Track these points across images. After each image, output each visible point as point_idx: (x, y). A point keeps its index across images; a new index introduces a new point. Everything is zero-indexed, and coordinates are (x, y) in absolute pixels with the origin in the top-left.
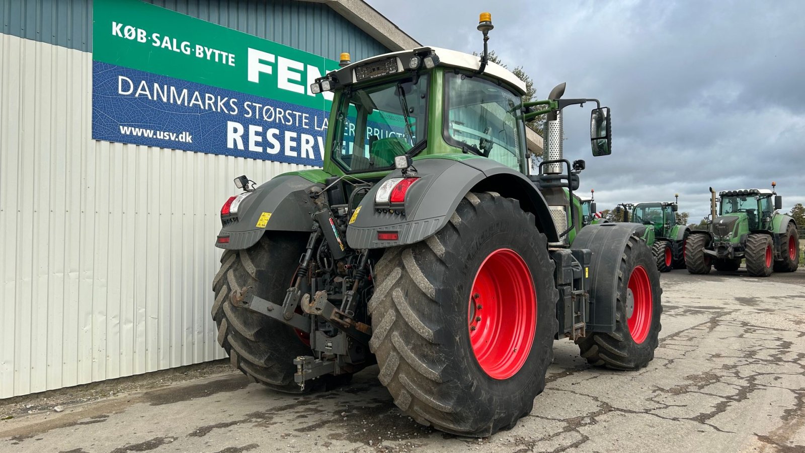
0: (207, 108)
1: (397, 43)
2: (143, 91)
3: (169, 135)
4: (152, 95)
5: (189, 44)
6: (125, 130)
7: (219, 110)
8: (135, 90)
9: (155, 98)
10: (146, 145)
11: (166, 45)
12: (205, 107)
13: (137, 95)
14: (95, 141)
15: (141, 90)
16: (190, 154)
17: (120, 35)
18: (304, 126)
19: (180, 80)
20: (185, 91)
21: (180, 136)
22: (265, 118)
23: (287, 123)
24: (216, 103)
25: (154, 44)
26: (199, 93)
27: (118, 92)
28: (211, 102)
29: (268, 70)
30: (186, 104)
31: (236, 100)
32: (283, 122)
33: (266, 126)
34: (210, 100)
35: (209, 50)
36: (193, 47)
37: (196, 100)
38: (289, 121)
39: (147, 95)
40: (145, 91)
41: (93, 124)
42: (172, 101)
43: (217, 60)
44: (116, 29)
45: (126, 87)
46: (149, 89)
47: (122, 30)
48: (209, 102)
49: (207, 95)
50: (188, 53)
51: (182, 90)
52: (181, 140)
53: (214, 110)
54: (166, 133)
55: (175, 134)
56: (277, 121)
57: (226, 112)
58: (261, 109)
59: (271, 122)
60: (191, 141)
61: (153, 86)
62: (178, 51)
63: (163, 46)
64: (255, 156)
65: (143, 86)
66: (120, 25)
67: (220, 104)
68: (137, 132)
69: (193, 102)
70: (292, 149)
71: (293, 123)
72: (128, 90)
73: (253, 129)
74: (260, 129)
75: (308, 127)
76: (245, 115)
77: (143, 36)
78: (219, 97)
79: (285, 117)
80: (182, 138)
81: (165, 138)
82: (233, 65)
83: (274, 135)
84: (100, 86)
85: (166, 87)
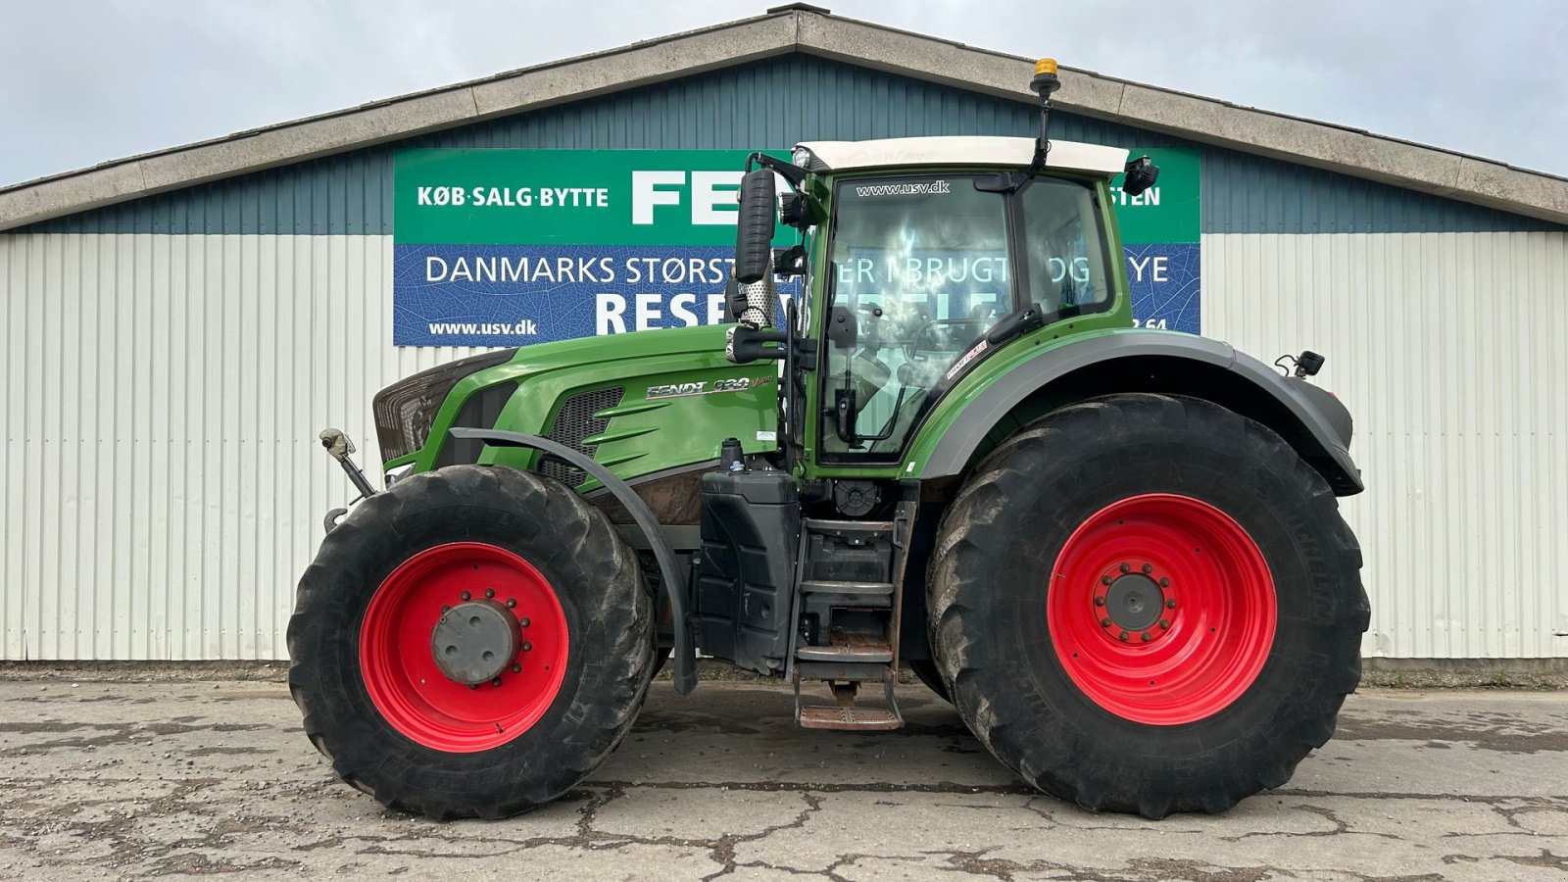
0: (560, 280)
2: (460, 272)
3: (500, 328)
4: (474, 275)
5: (528, 190)
6: (436, 329)
7: (581, 280)
8: (450, 272)
9: (478, 278)
10: (465, 345)
11: (494, 200)
12: (556, 279)
13: (452, 279)
14: (397, 348)
15: (458, 271)
17: (429, 202)
19: (515, 246)
20: (524, 261)
21: (518, 326)
22: (667, 279)
23: (711, 281)
24: (575, 271)
25: (475, 203)
26: (547, 260)
27: (426, 280)
28: (567, 270)
29: (672, 198)
30: (526, 279)
31: (611, 260)
32: (704, 281)
33: (669, 293)
34: (564, 267)
35: (562, 191)
36: (535, 193)
37: (543, 270)
38: (715, 277)
39: (466, 276)
40: (464, 271)
41: (395, 326)
42: (503, 279)
43: (576, 203)
44: (423, 195)
45: (437, 270)
46: (469, 267)
47: (431, 196)
48: (564, 269)
49: (560, 260)
50: (529, 203)
51: (519, 260)
52: (518, 332)
53: (572, 280)
54: (495, 326)
55: (509, 326)
56: (691, 280)
57: (594, 280)
58: (658, 267)
59: (678, 284)
60: (534, 333)
61: (475, 262)
62: (513, 204)
63: (489, 203)
65: (461, 264)
66: (429, 189)
67: (583, 269)
68: (453, 329)
69: (537, 273)
71: (724, 279)
72: (440, 274)
73: (642, 300)
74: (657, 298)
76: (629, 280)
77: (460, 196)
78: (581, 260)
79: (708, 273)
80: (520, 329)
81: (494, 333)
82: (606, 205)
83: (686, 305)
84: (403, 276)
85: (494, 259)
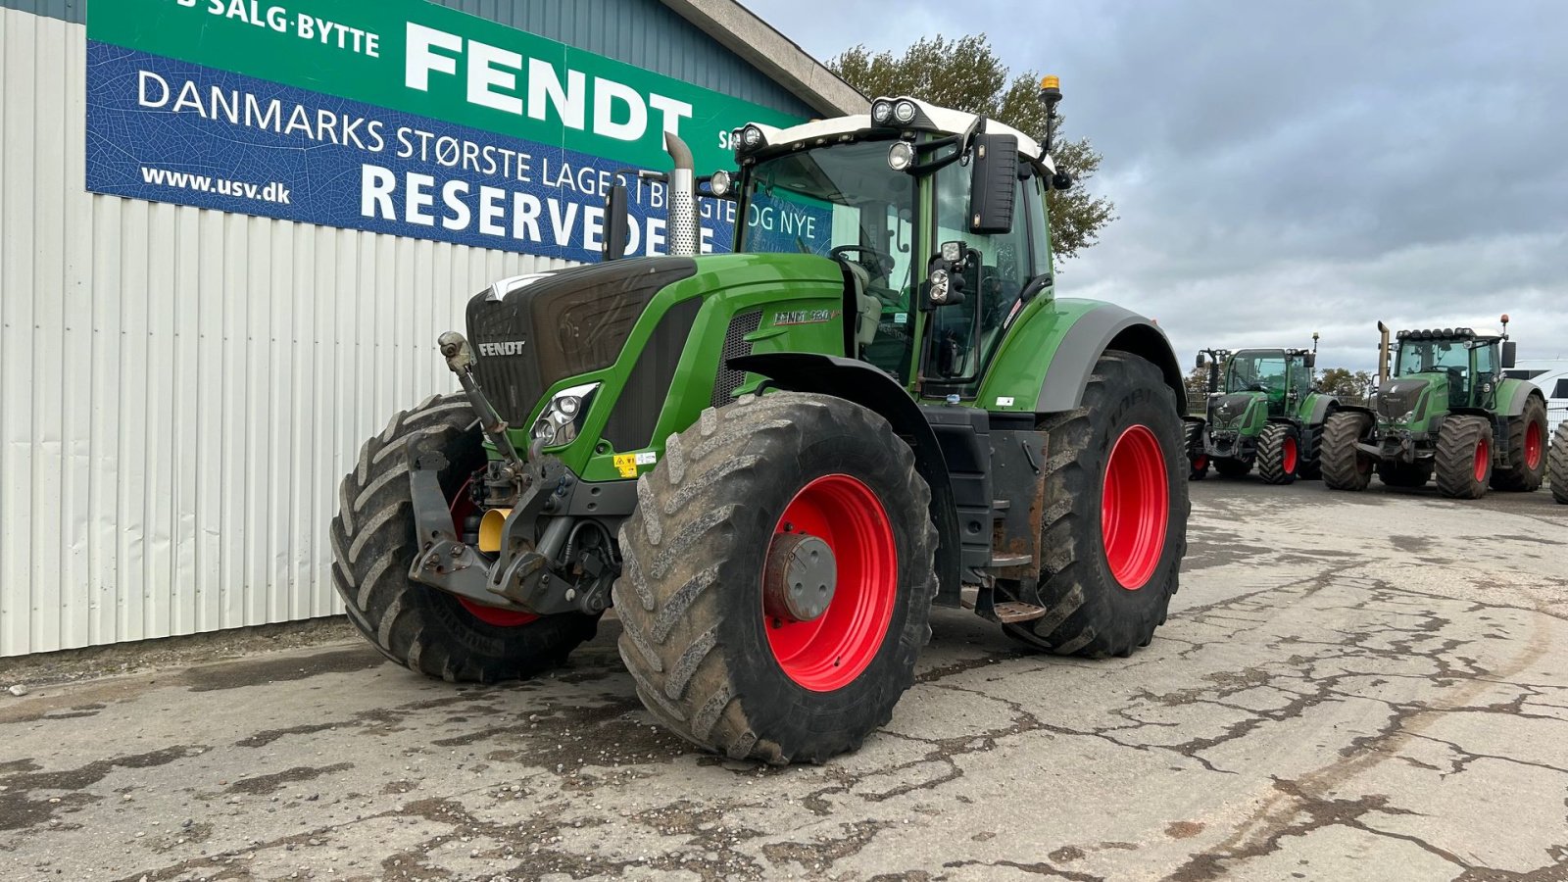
0: (320, 138)
1: (717, 19)
2: (189, 101)
3: (243, 188)
4: (208, 110)
5: (283, 11)
6: (151, 176)
7: (345, 143)
8: (174, 98)
9: (214, 116)
10: (195, 205)
11: (237, 12)
12: (316, 136)
13: (176, 109)
14: (91, 195)
15: (185, 100)
16: (285, 225)
18: (520, 178)
19: (265, 82)
20: (276, 104)
21: (266, 189)
22: (441, 160)
23: (485, 171)
24: (339, 129)
25: (211, 10)
26: (305, 109)
27: (137, 102)
28: (329, 126)
29: (448, 66)
30: (278, 129)
31: (380, 124)
32: (477, 169)
33: (443, 176)
34: (326, 122)
35: (325, 26)
36: (291, 17)
37: (298, 121)
38: (489, 167)
39: (197, 109)
40: (194, 101)
41: (88, 163)
42: (248, 123)
43: (341, 44)
45: (154, 92)
46: (200, 97)
48: (326, 126)
49: (321, 113)
50: (282, 28)
51: (270, 102)
52: (267, 198)
53: (335, 141)
54: (235, 184)
55: (255, 187)
56: (465, 166)
57: (361, 146)
58: (431, 143)
59: (452, 168)
60: (287, 201)
61: (210, 93)
62: (262, 24)
63: (230, 15)
64: (418, 233)
65: (190, 91)
67: (348, 130)
68: (177, 180)
69: (292, 124)
70: (495, 221)
71: (497, 172)
72: (159, 99)
73: (414, 180)
74: (429, 181)
75: (528, 180)
76: (400, 154)
78: (346, 117)
79: (481, 159)
80: (269, 193)
81: (234, 194)
82: (376, 55)
83: (459, 194)
84: (102, 90)
85: (235, 94)
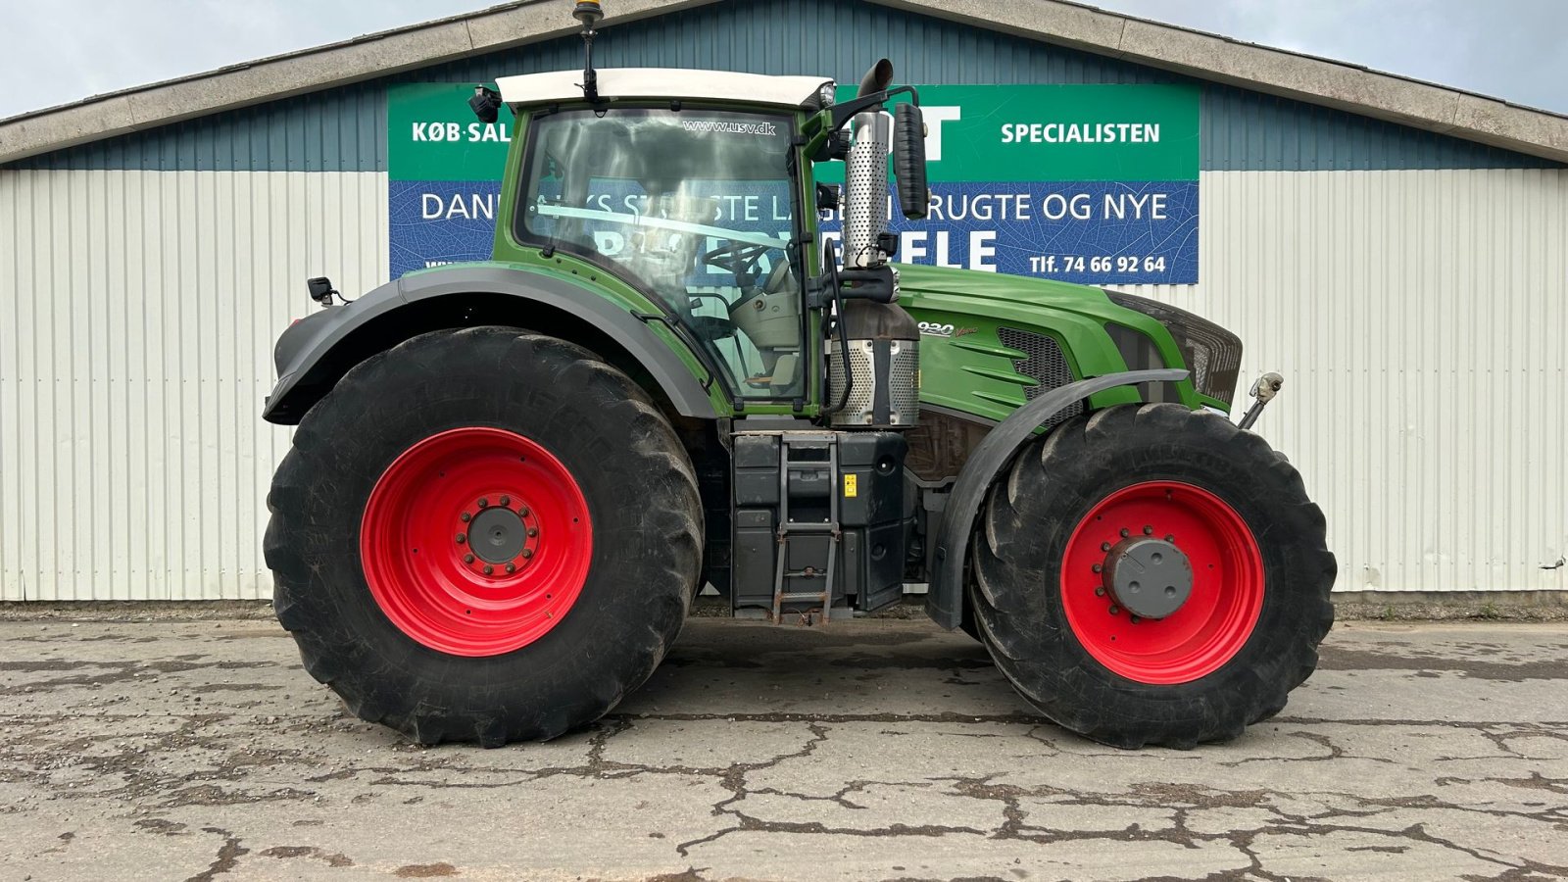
2: (457, 207)
4: (470, 213)
8: (446, 209)
9: (475, 216)
11: (490, 136)
13: (448, 216)
15: (454, 209)
17: (424, 138)
18: (747, 218)
25: (471, 139)
27: (422, 218)
31: (610, 196)
38: (715, 214)
39: (462, 213)
40: (461, 208)
41: (391, 265)
44: (417, 131)
45: (433, 207)
46: (465, 204)
47: (426, 132)
58: (656, 203)
61: (471, 199)
62: (509, 140)
63: (485, 140)
65: (457, 202)
66: (423, 125)
72: (437, 211)
77: (455, 132)
84: (399, 213)
85: (490, 197)
